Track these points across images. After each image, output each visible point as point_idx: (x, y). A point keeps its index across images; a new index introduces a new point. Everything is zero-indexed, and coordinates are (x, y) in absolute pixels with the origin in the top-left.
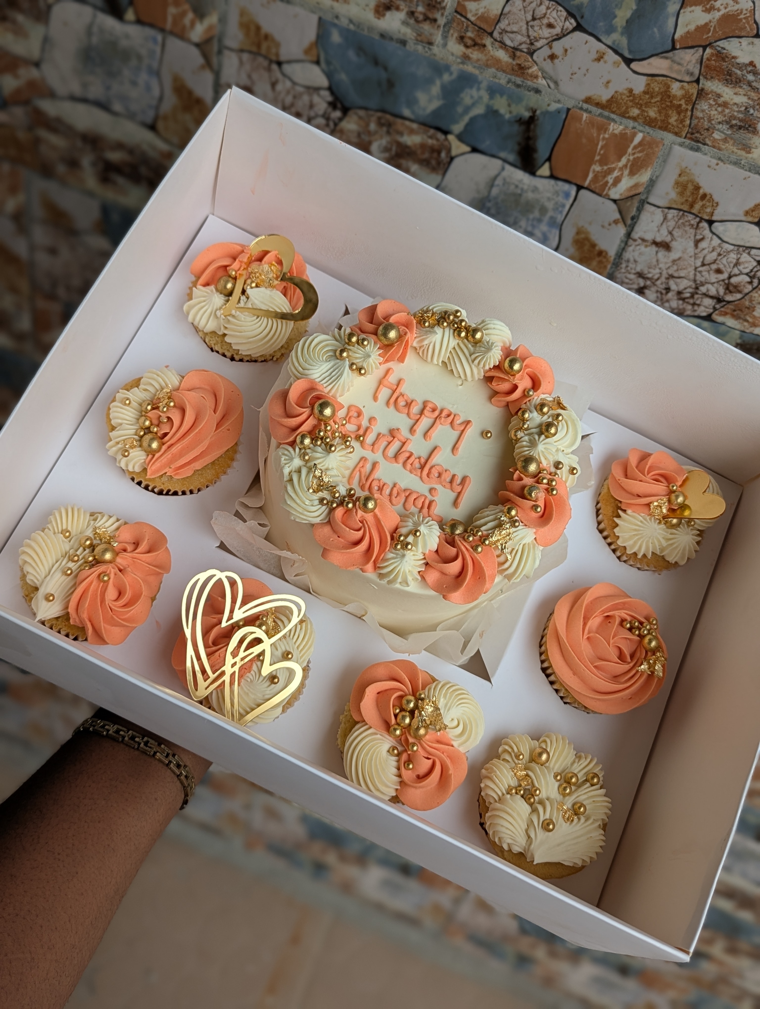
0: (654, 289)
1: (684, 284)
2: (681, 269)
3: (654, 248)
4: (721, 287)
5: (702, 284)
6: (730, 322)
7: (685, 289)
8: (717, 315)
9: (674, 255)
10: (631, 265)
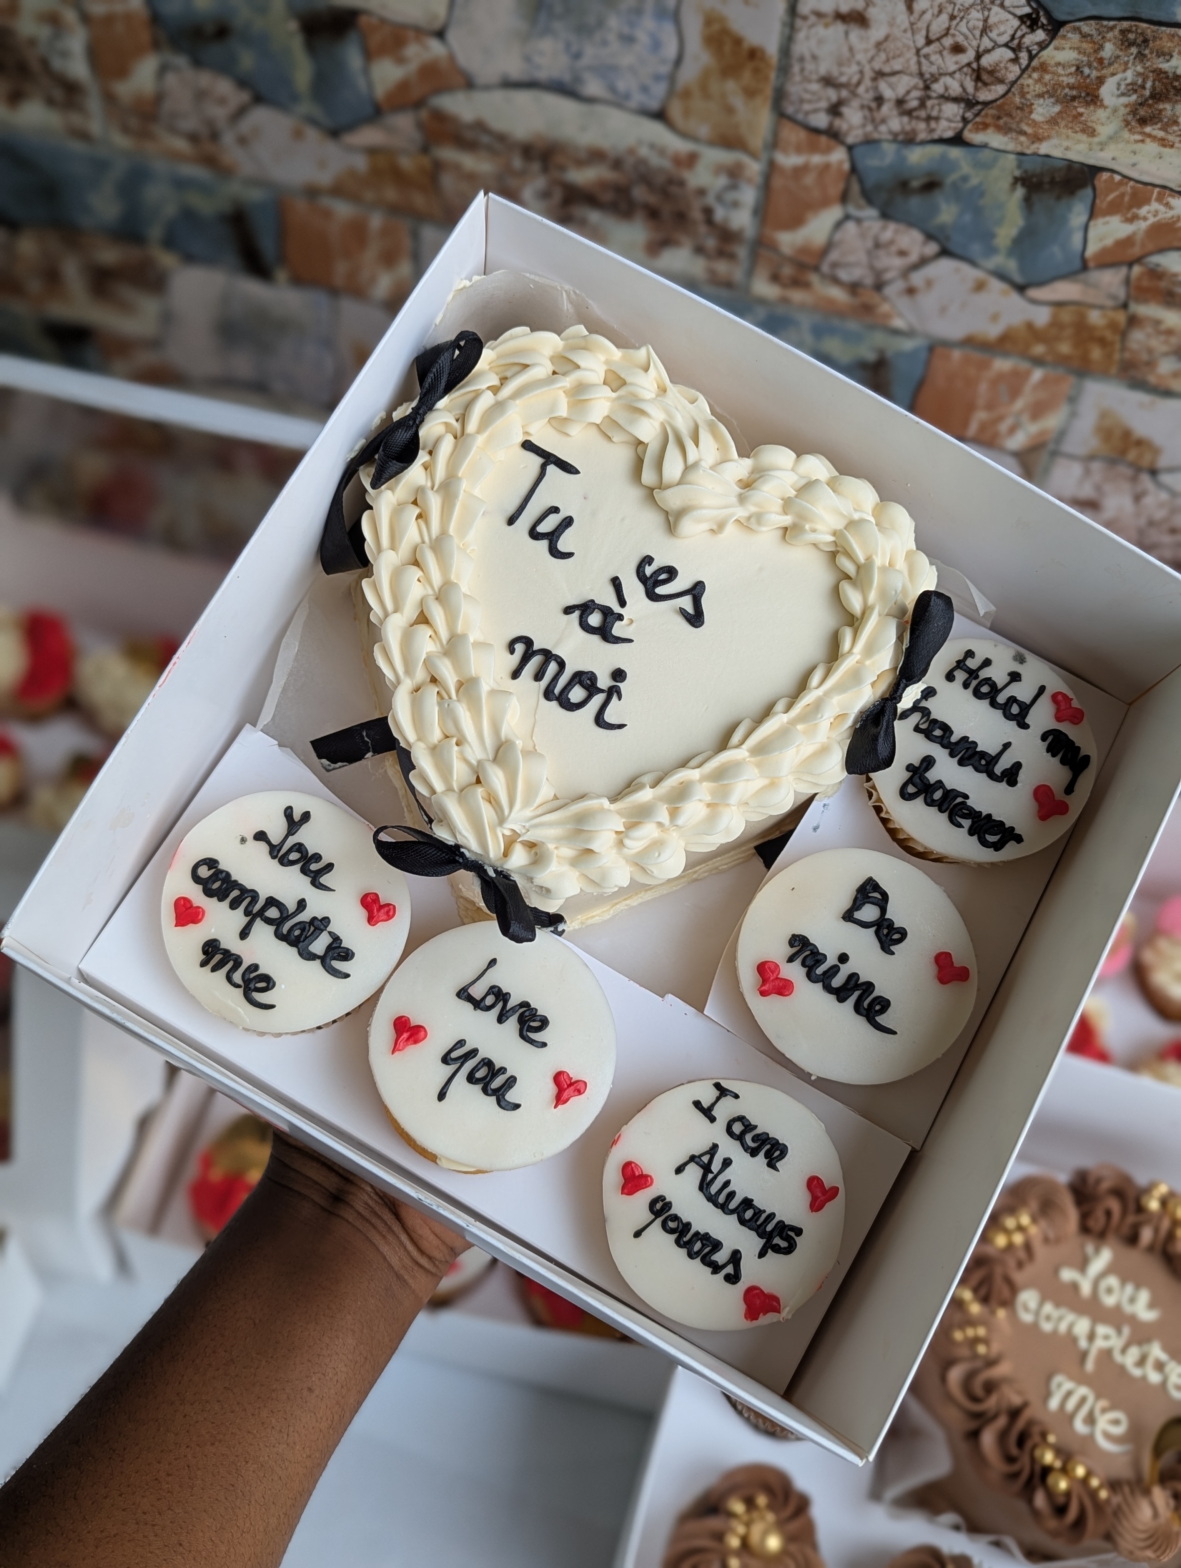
0: (855, 103)
1: (904, 85)
2: (894, 58)
3: (839, 28)
4: (968, 78)
5: (935, 79)
6: (995, 139)
7: (908, 92)
8: (970, 131)
9: (877, 33)
10: (809, 66)
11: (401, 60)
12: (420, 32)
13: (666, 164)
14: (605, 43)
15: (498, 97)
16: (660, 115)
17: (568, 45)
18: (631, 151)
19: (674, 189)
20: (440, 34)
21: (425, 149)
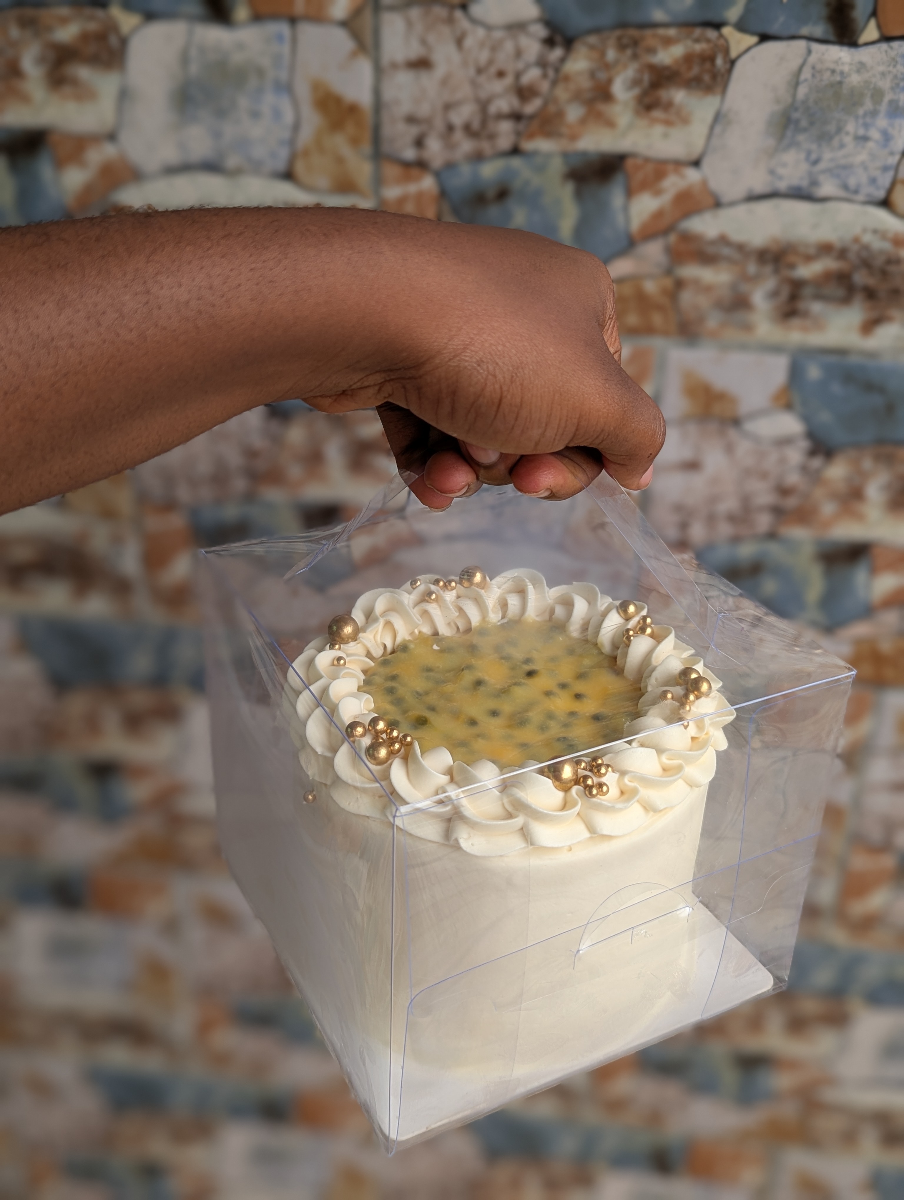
11: (658, 193)
12: (678, 164)
13: (887, 246)
14: (842, 146)
15: (742, 210)
16: (886, 203)
17: (809, 153)
18: (856, 240)
19: (892, 269)
20: (696, 163)
21: (669, 272)
